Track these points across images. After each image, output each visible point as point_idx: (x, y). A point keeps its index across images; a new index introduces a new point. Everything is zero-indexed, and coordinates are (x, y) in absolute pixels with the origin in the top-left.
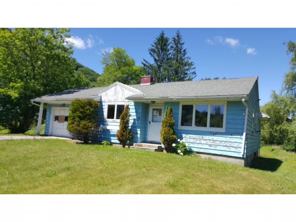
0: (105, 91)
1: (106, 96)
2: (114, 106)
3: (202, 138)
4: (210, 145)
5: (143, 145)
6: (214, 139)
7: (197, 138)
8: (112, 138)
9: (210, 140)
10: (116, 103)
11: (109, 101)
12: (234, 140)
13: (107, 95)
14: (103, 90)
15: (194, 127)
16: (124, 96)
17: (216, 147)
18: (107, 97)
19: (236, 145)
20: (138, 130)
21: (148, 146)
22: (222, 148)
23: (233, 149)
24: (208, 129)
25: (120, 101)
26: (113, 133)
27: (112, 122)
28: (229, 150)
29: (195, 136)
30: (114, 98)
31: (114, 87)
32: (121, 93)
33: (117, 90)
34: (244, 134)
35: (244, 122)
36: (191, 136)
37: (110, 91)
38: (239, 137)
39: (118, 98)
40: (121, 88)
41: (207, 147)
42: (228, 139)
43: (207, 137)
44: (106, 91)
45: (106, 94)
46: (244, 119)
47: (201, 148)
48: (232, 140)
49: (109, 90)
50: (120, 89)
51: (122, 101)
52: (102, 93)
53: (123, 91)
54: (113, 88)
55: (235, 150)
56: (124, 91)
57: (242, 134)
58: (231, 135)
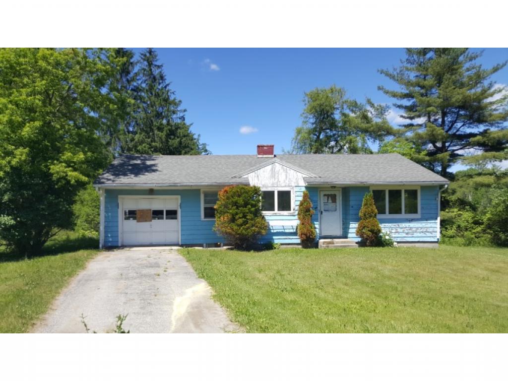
0: (254, 171)
1: (256, 177)
2: (273, 192)
3: (397, 226)
4: (407, 234)
5: (335, 243)
6: (411, 226)
7: (392, 226)
8: (274, 237)
9: (406, 227)
10: (276, 188)
11: (263, 186)
12: (429, 225)
13: (258, 176)
14: (251, 170)
15: (387, 216)
16: (288, 179)
17: (413, 234)
18: (258, 180)
19: (431, 230)
20: (315, 223)
21: (342, 242)
22: (419, 235)
23: (429, 234)
24: (403, 215)
25: (282, 185)
26: (275, 231)
27: (273, 215)
28: (425, 235)
29: (390, 225)
30: (272, 181)
31: (271, 166)
32: (284, 174)
33: (276, 171)
34: (439, 219)
35: (437, 206)
36: (386, 224)
37: (264, 172)
38: (433, 221)
39: (278, 181)
40: (282, 168)
41: (404, 235)
42: (424, 224)
43: (403, 225)
44: (256, 172)
45: (256, 175)
46: (437, 204)
47: (398, 237)
48: (427, 226)
49: (261, 170)
50: (280, 168)
51: (285, 186)
52: (249, 175)
53: (287, 172)
54: (269, 167)
55: (431, 235)
56: (289, 171)
57: (436, 219)
58: (427, 220)
